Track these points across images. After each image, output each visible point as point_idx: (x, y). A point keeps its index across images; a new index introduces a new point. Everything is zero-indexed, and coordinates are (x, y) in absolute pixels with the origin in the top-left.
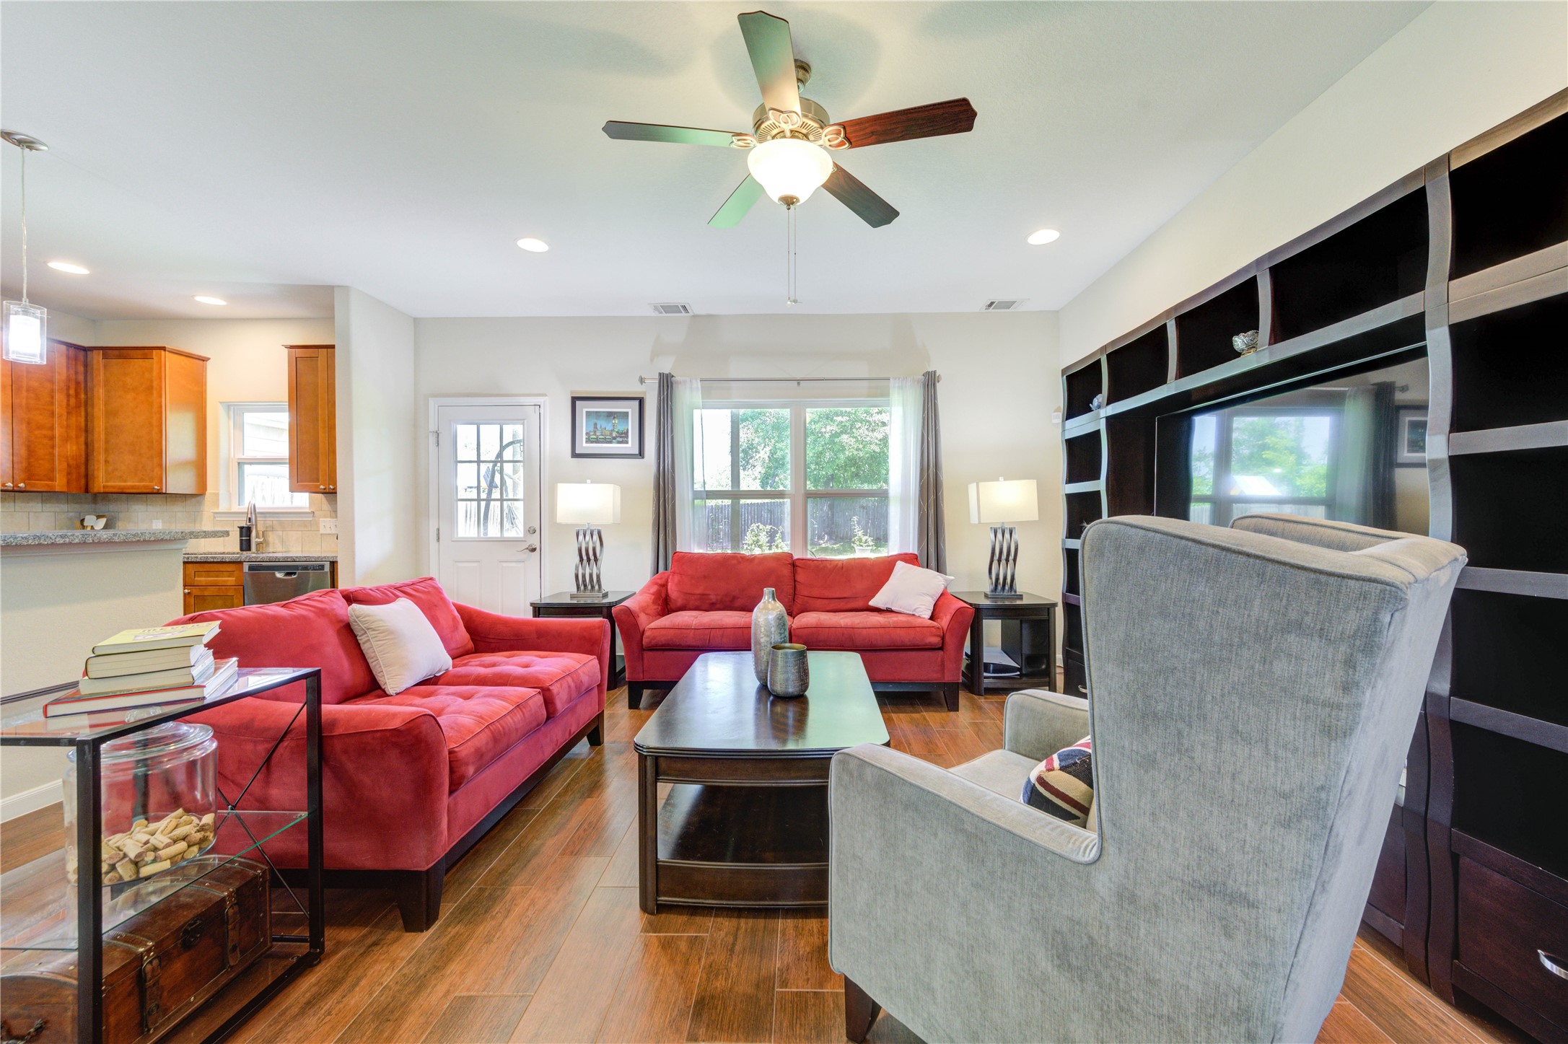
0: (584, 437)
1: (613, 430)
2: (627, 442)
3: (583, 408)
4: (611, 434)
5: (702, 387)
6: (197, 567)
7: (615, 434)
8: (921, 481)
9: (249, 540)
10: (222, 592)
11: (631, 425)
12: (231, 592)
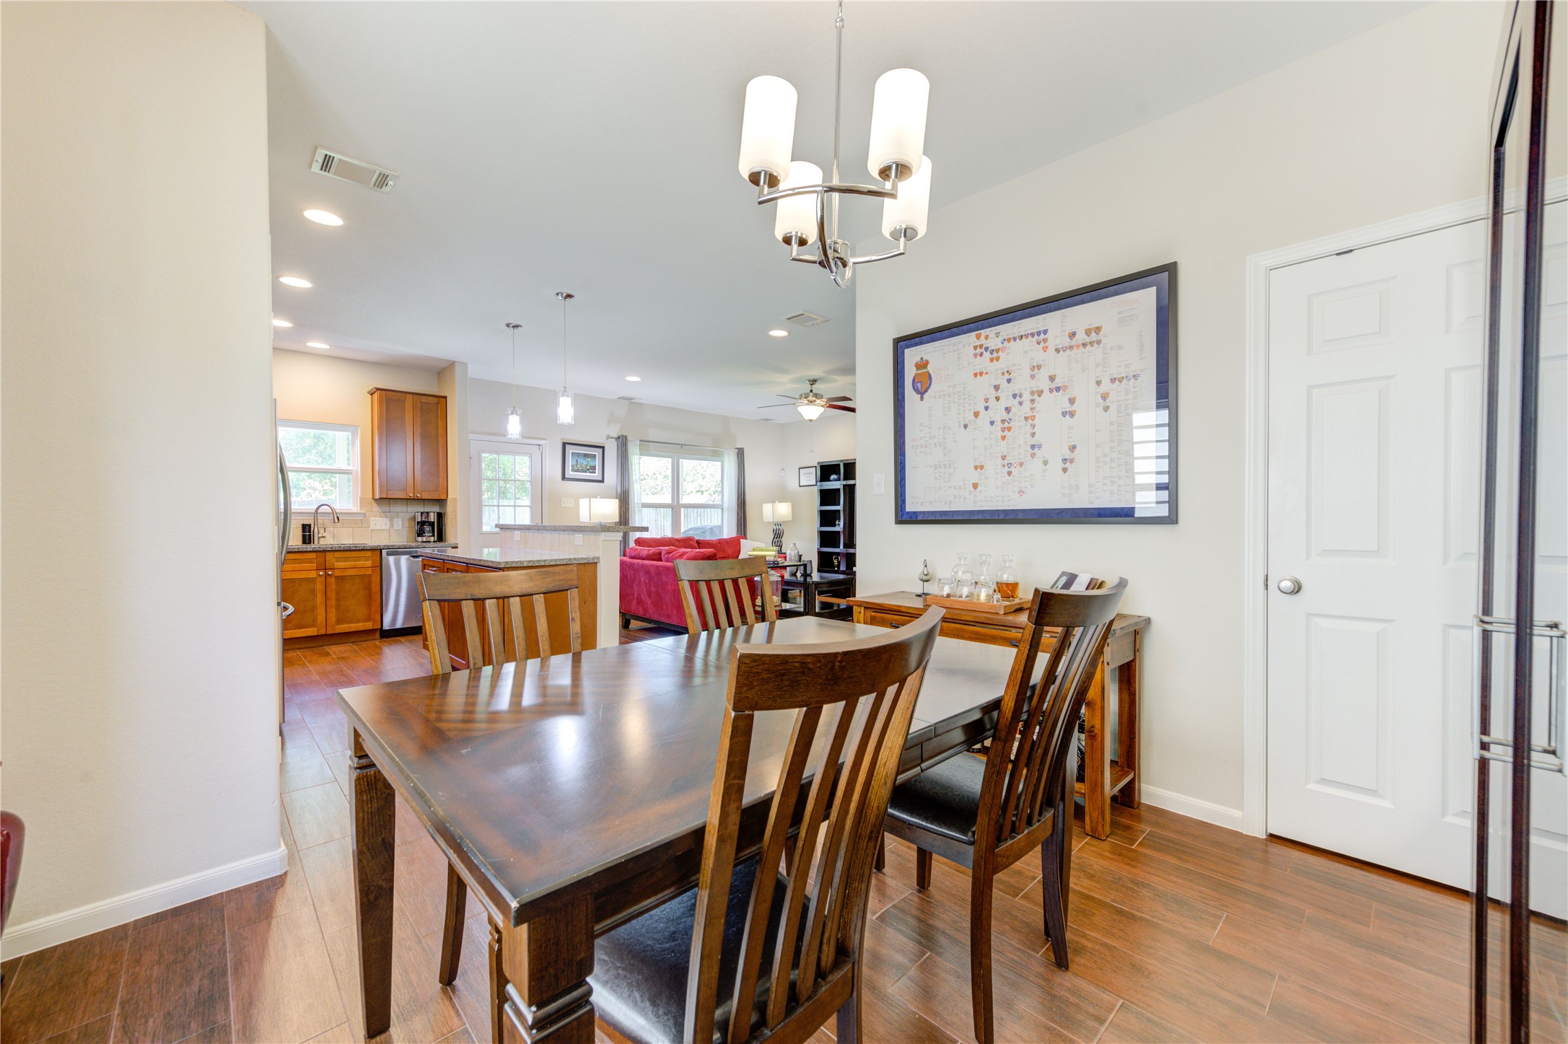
0: (570, 468)
1: (587, 465)
2: (595, 473)
3: (570, 450)
4: (586, 467)
5: (640, 445)
6: (337, 554)
7: (588, 467)
8: (738, 500)
9: (310, 535)
10: (362, 572)
11: (598, 463)
12: (369, 572)
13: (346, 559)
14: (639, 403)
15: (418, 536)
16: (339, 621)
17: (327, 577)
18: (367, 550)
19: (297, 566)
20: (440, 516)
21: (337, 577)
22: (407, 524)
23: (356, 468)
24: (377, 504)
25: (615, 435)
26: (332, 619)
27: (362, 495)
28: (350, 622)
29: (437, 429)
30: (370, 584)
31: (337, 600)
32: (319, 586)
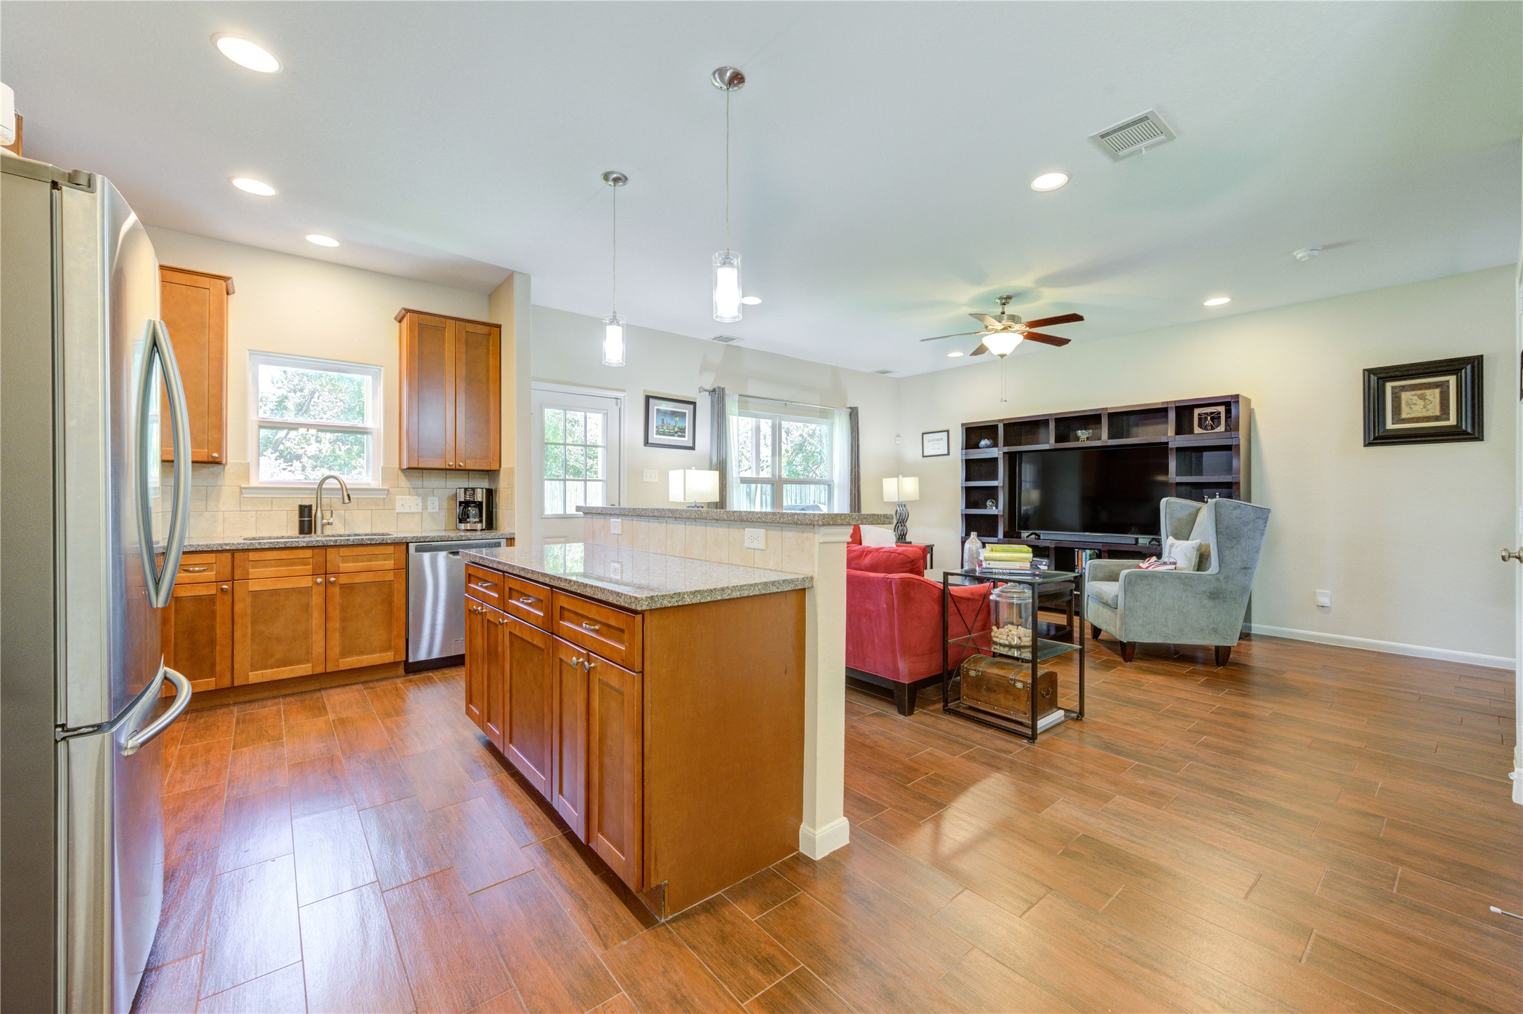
0: (655, 429)
1: (675, 426)
2: (684, 437)
3: (655, 406)
4: (674, 429)
5: (740, 402)
6: (343, 551)
7: (676, 429)
8: (851, 475)
9: (310, 521)
10: (379, 577)
11: (688, 424)
12: (390, 577)
13: (356, 559)
14: (737, 347)
15: (461, 521)
16: (345, 653)
17: (328, 585)
18: (387, 544)
19: (284, 570)
20: (490, 493)
21: (343, 586)
22: (445, 505)
23: (377, 426)
24: (406, 476)
25: (709, 387)
26: (335, 649)
27: (385, 463)
28: (362, 653)
29: (488, 370)
30: (390, 595)
31: (343, 620)
32: (316, 600)
